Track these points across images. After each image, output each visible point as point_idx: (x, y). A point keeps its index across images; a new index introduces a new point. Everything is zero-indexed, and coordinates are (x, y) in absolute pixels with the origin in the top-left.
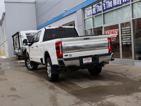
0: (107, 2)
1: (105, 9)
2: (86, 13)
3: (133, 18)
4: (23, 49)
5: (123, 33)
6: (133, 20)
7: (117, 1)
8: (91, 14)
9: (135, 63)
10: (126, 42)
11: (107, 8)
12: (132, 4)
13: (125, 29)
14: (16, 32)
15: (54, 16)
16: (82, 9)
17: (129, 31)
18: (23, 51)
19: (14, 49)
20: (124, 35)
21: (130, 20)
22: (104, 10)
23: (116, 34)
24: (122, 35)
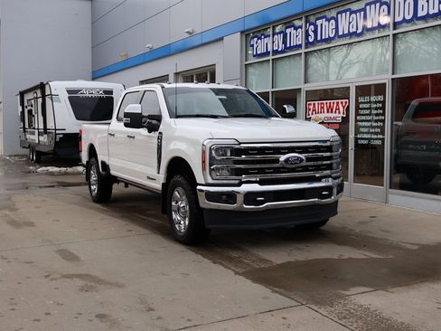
0: (319, 23)
1: (311, 40)
2: (252, 46)
3: (393, 74)
4: (56, 134)
5: (362, 112)
6: (393, 79)
7: (350, 23)
8: (270, 49)
9: (391, 197)
10: (369, 139)
11: (319, 38)
12: (394, 35)
13: (367, 103)
14: (38, 83)
15: (150, 45)
16: (242, 32)
17: (380, 108)
18: (58, 140)
19: (25, 131)
20: (363, 118)
21: (386, 78)
22: (308, 44)
23: (341, 115)
24: (358, 118)
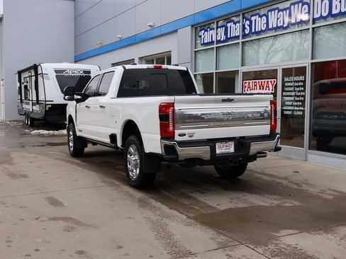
0: (253, 18)
1: (247, 32)
2: (201, 36)
3: (312, 59)
4: (46, 105)
5: (287, 89)
6: (312, 63)
7: (278, 19)
8: (214, 39)
9: (310, 156)
10: (293, 111)
11: (253, 31)
12: (313, 28)
13: (291, 82)
14: (32, 64)
15: (120, 36)
16: (192, 26)
17: (301, 86)
18: (47, 109)
19: (21, 102)
20: (288, 94)
21: (306, 62)
22: (245, 36)
24: (284, 94)
